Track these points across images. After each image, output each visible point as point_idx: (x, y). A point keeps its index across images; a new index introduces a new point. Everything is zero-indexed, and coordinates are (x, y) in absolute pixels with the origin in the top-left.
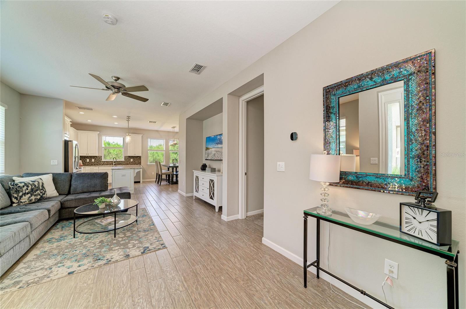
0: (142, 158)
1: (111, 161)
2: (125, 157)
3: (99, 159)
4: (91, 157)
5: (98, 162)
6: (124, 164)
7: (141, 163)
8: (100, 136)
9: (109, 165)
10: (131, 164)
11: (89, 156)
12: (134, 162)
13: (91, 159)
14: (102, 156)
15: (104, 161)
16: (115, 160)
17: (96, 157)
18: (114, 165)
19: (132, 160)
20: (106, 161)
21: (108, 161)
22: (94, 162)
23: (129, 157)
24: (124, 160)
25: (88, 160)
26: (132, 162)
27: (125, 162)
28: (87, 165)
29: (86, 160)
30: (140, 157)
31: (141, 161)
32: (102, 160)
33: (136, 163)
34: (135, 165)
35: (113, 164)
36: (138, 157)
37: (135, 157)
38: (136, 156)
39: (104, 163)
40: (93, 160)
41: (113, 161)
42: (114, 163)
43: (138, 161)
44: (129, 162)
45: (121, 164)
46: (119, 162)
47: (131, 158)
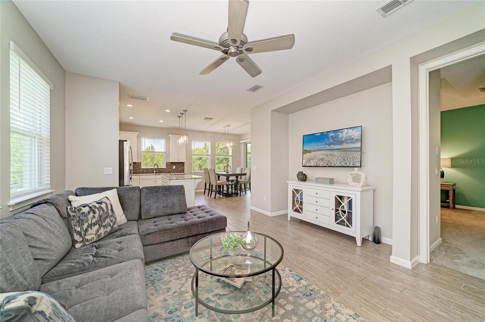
0: (185, 165)
1: (152, 169)
2: (167, 163)
3: (138, 166)
5: (137, 170)
6: (165, 172)
7: (185, 170)
8: (139, 137)
9: (149, 173)
10: (173, 172)
12: (177, 169)
14: (141, 163)
15: (144, 169)
16: (156, 167)
17: (135, 163)
18: (156, 173)
19: (174, 167)
20: (146, 169)
21: (148, 169)
23: (172, 163)
24: (165, 167)
26: (174, 170)
27: (166, 169)
30: (183, 164)
31: (184, 168)
32: (141, 167)
33: (179, 171)
34: (177, 172)
35: (154, 173)
36: (181, 163)
37: (177, 163)
38: (179, 163)
39: (143, 171)
41: (153, 168)
42: (154, 171)
43: (181, 169)
44: (172, 170)
45: (162, 172)
46: (161, 170)
47: (174, 165)
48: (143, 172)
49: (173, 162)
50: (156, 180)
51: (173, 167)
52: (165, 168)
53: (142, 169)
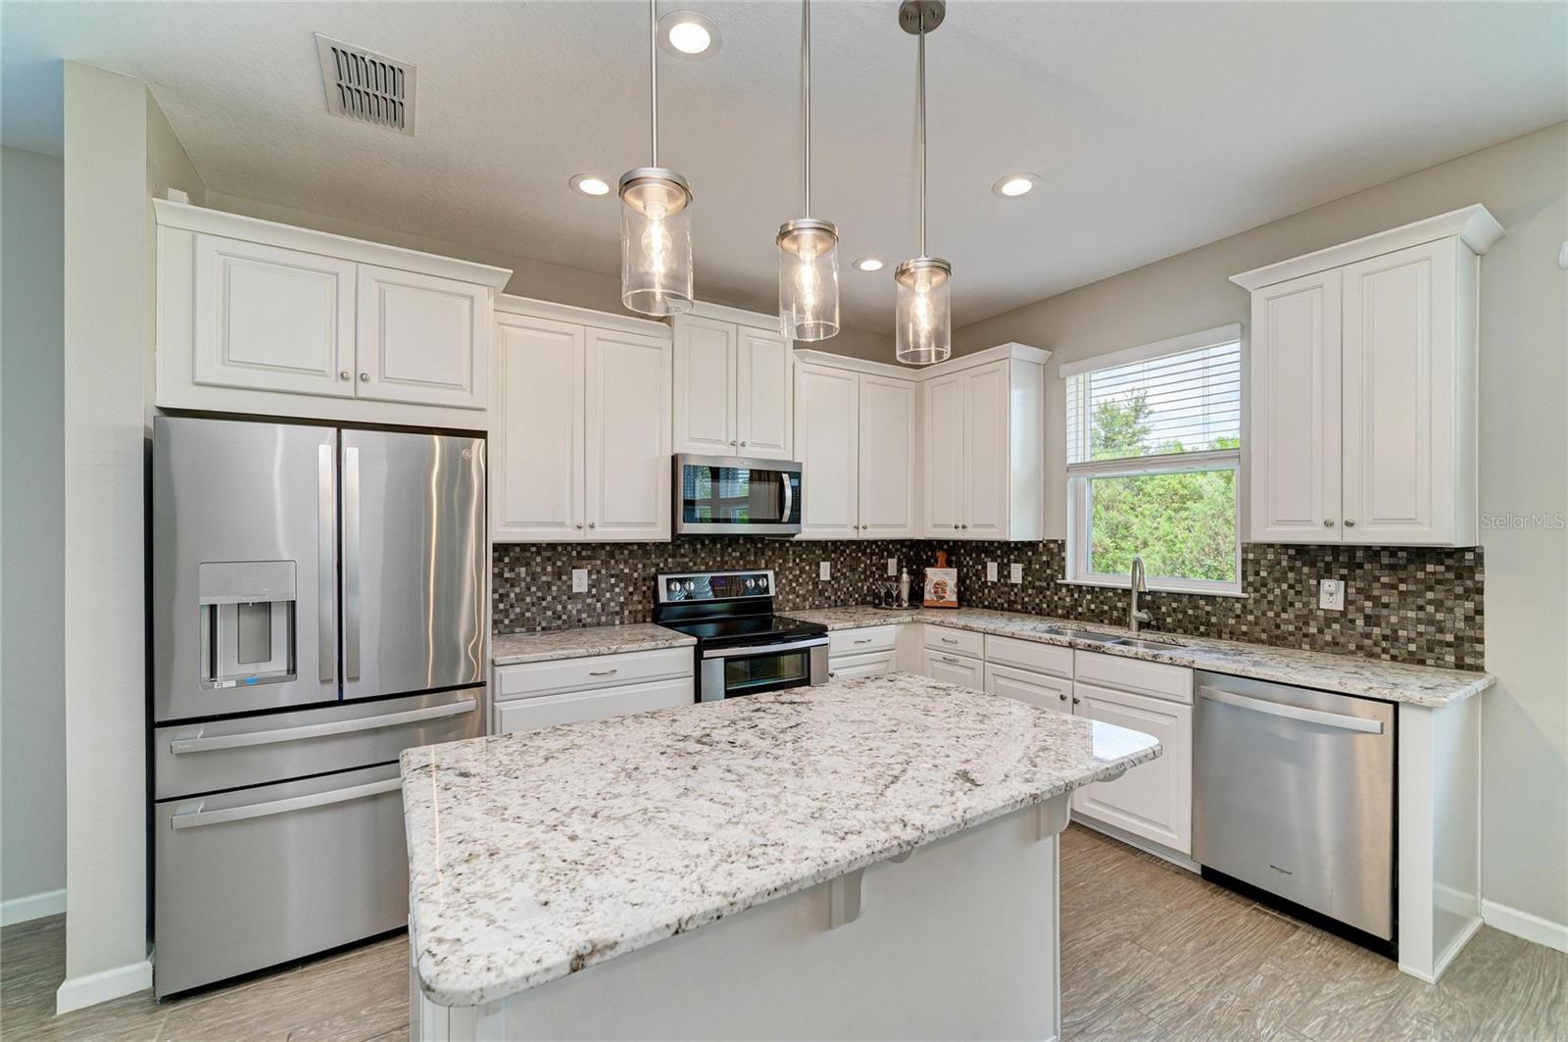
1: (1120, 592)
2: (1251, 556)
3: (1049, 565)
4: (1005, 551)
5: (1040, 591)
6: (1234, 635)
7: (1489, 647)
9: (1108, 623)
10: (1319, 646)
11: (999, 542)
12: (1369, 620)
13: (1008, 565)
14: (1062, 546)
15: (1079, 587)
17: (1033, 545)
18: (1143, 625)
19: (1332, 595)
20: (1091, 589)
21: (1102, 589)
22: (1024, 588)
23: (1302, 552)
24: (1232, 586)
25: (992, 572)
26: (1330, 618)
27: (1247, 612)
28: (988, 607)
29: (985, 567)
31: (1473, 621)
32: (1062, 569)
33: (1393, 638)
34: (1372, 657)
35: (1133, 624)
36: (1428, 554)
37: (1373, 553)
38: (1398, 551)
39: (1077, 603)
40: (1016, 573)
41: (1129, 585)
42: (1136, 613)
43: (1431, 622)
44: (1304, 619)
45: (1208, 624)
46: (1196, 607)
47: (1328, 573)
48: (1074, 607)
49: (1322, 547)
50: (1081, 690)
51: (1317, 594)
52: (1239, 593)
53: (1068, 585)
